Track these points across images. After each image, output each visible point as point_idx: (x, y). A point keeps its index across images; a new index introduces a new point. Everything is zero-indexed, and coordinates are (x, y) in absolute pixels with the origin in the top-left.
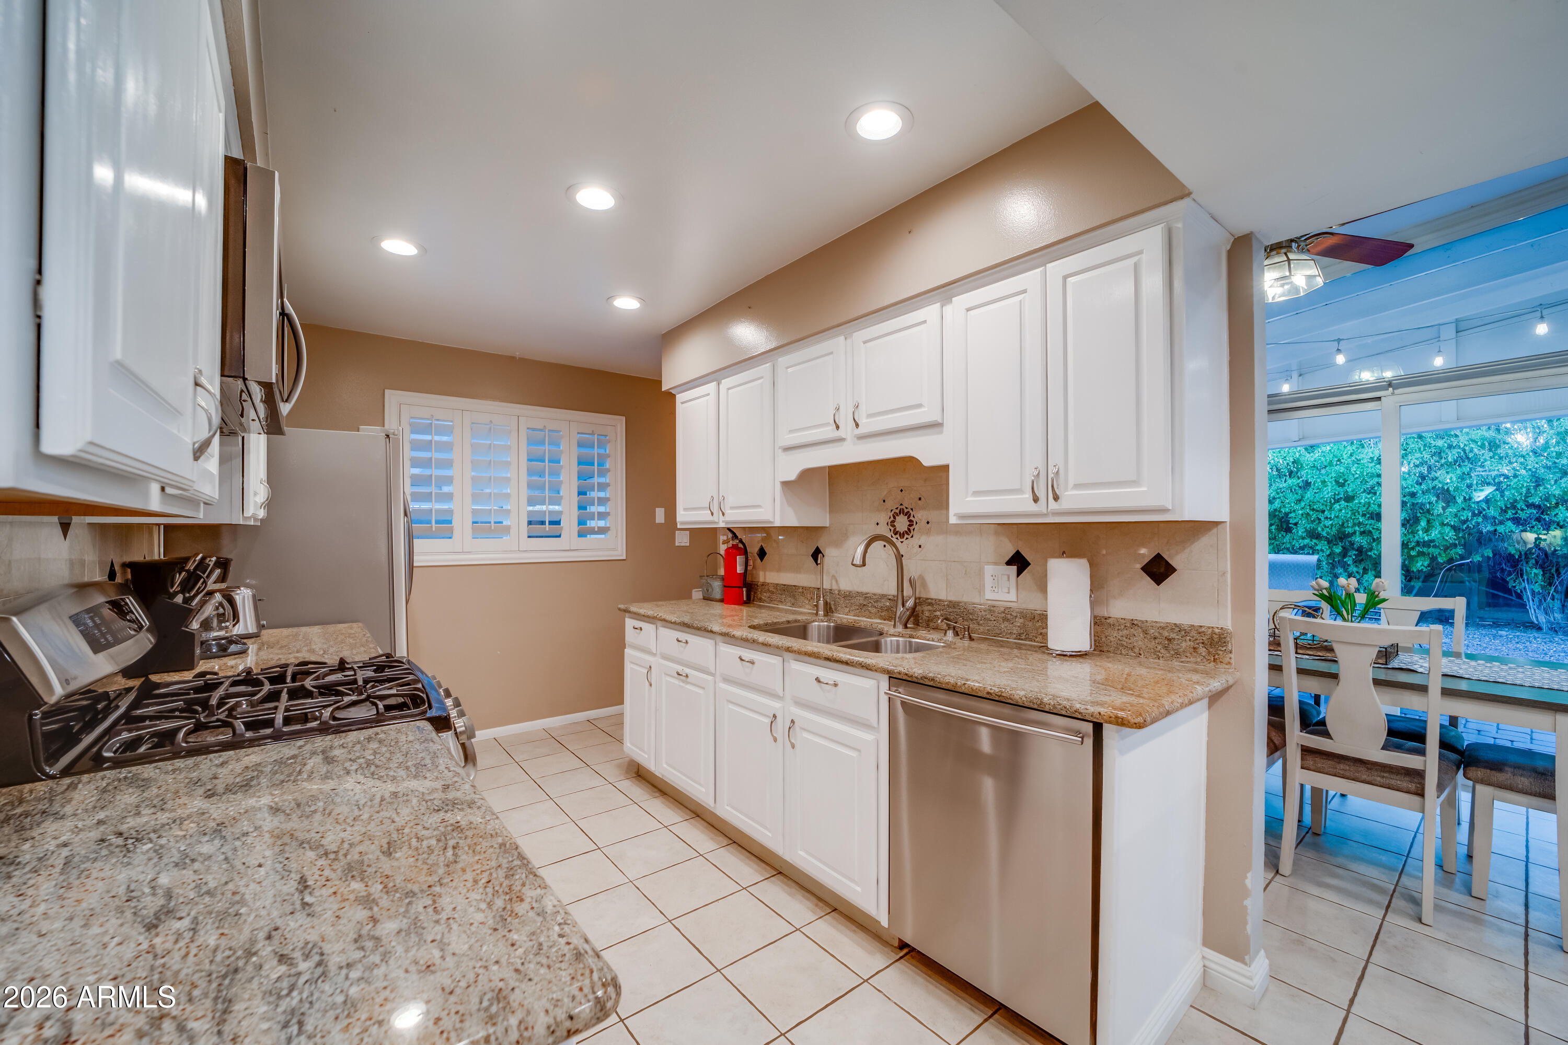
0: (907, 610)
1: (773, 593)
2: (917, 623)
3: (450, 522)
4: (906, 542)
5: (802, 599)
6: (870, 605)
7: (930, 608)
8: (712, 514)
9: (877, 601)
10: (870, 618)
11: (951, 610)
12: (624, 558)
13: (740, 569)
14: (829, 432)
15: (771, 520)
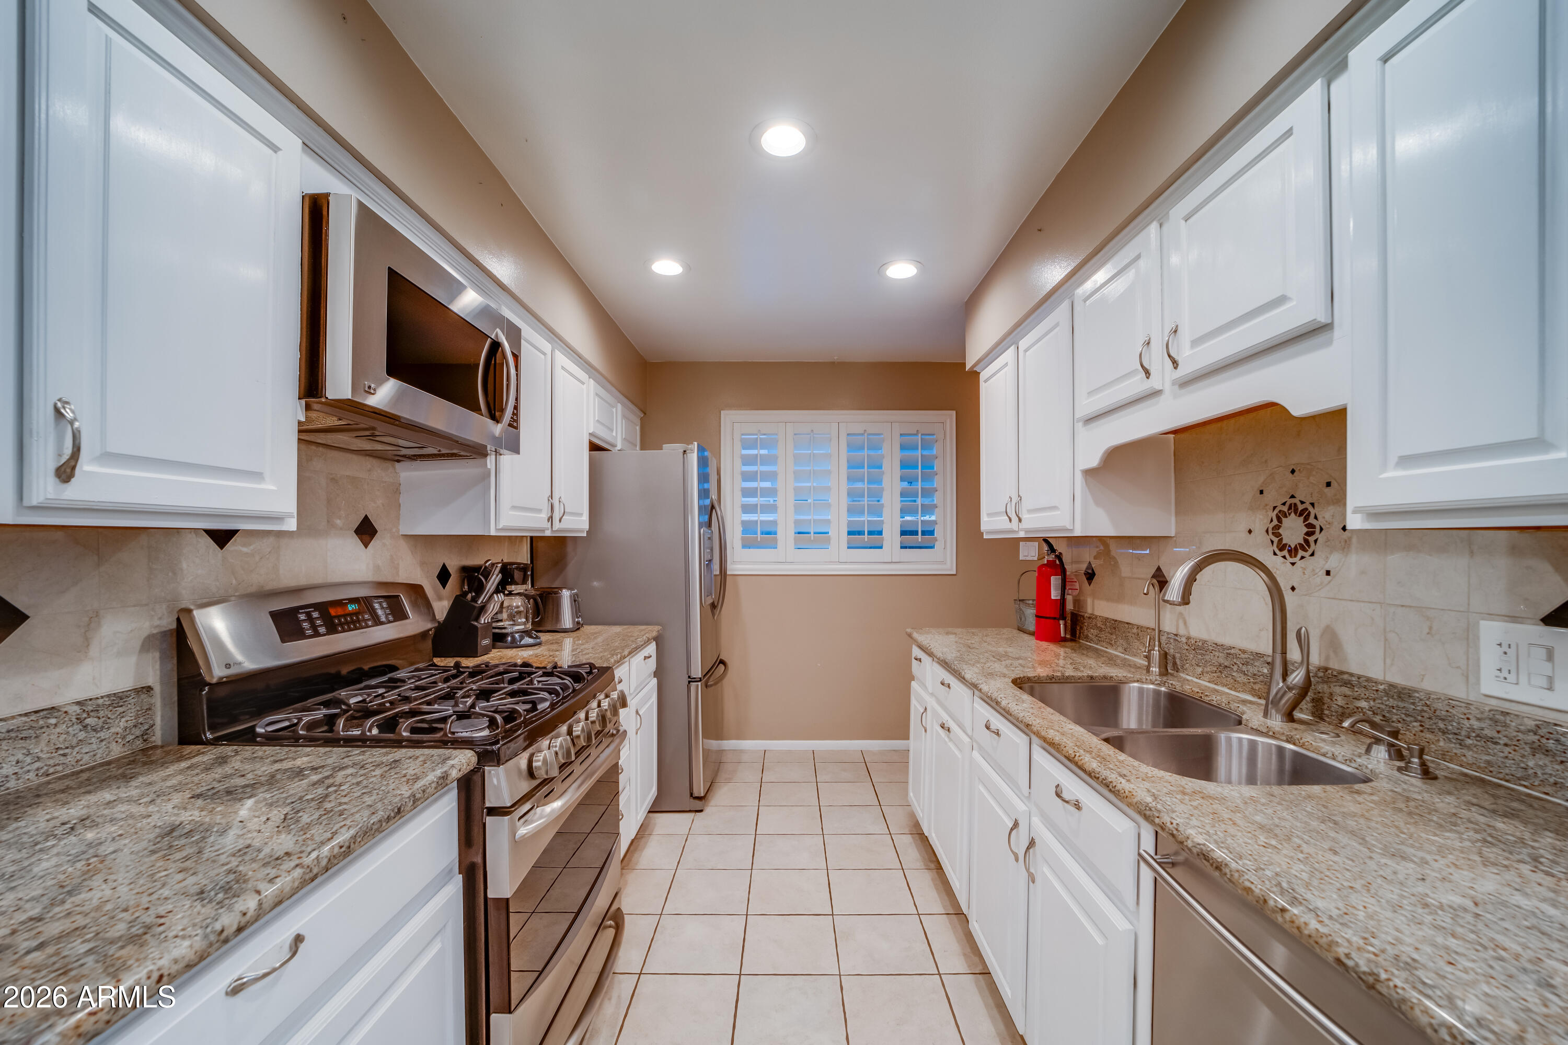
0: (1290, 689)
1: (1101, 630)
2: (1319, 714)
3: (775, 533)
4: (1300, 564)
5: (1136, 644)
6: (1235, 668)
7: (1346, 690)
8: (1010, 520)
9: (1246, 664)
10: (1235, 690)
11: (1391, 702)
12: (955, 573)
13: (1055, 594)
14: (1137, 385)
15: (1070, 527)
